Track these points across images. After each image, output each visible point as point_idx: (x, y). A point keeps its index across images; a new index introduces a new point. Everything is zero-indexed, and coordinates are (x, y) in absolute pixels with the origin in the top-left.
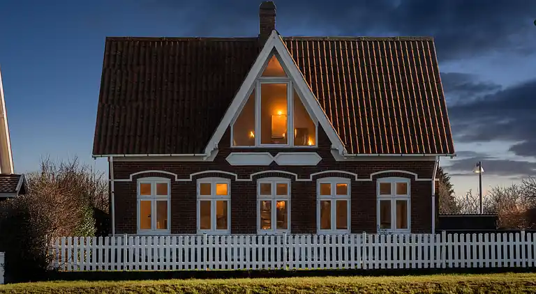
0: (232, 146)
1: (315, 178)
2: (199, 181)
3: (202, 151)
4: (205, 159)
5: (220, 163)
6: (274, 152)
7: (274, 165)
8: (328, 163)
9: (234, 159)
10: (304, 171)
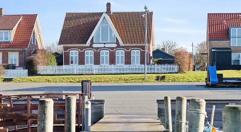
0: (94, 42)
1: (115, 50)
2: (86, 51)
3: (86, 44)
4: (86, 46)
5: (91, 46)
6: (105, 44)
7: (105, 47)
8: (119, 46)
9: (94, 46)
10: (112, 48)
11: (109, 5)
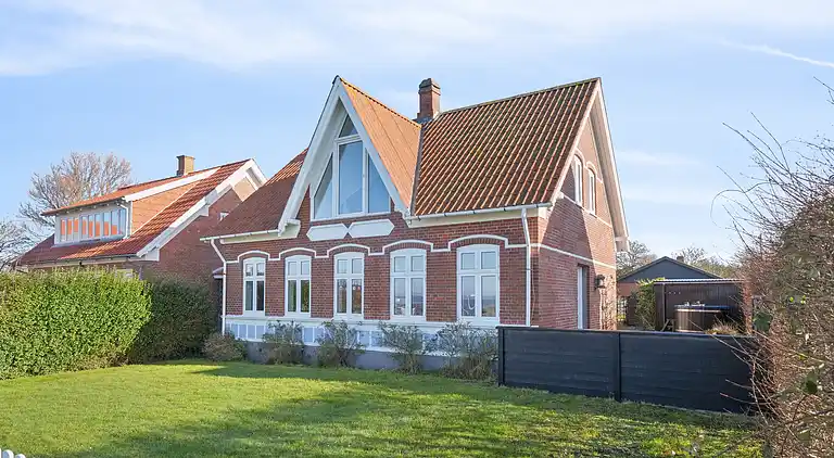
0: (312, 220)
1: (388, 252)
2: (287, 260)
4: (280, 237)
5: (302, 239)
6: (348, 222)
7: (348, 238)
8: (401, 230)
9: (314, 234)
10: (375, 243)
11: (426, 88)
